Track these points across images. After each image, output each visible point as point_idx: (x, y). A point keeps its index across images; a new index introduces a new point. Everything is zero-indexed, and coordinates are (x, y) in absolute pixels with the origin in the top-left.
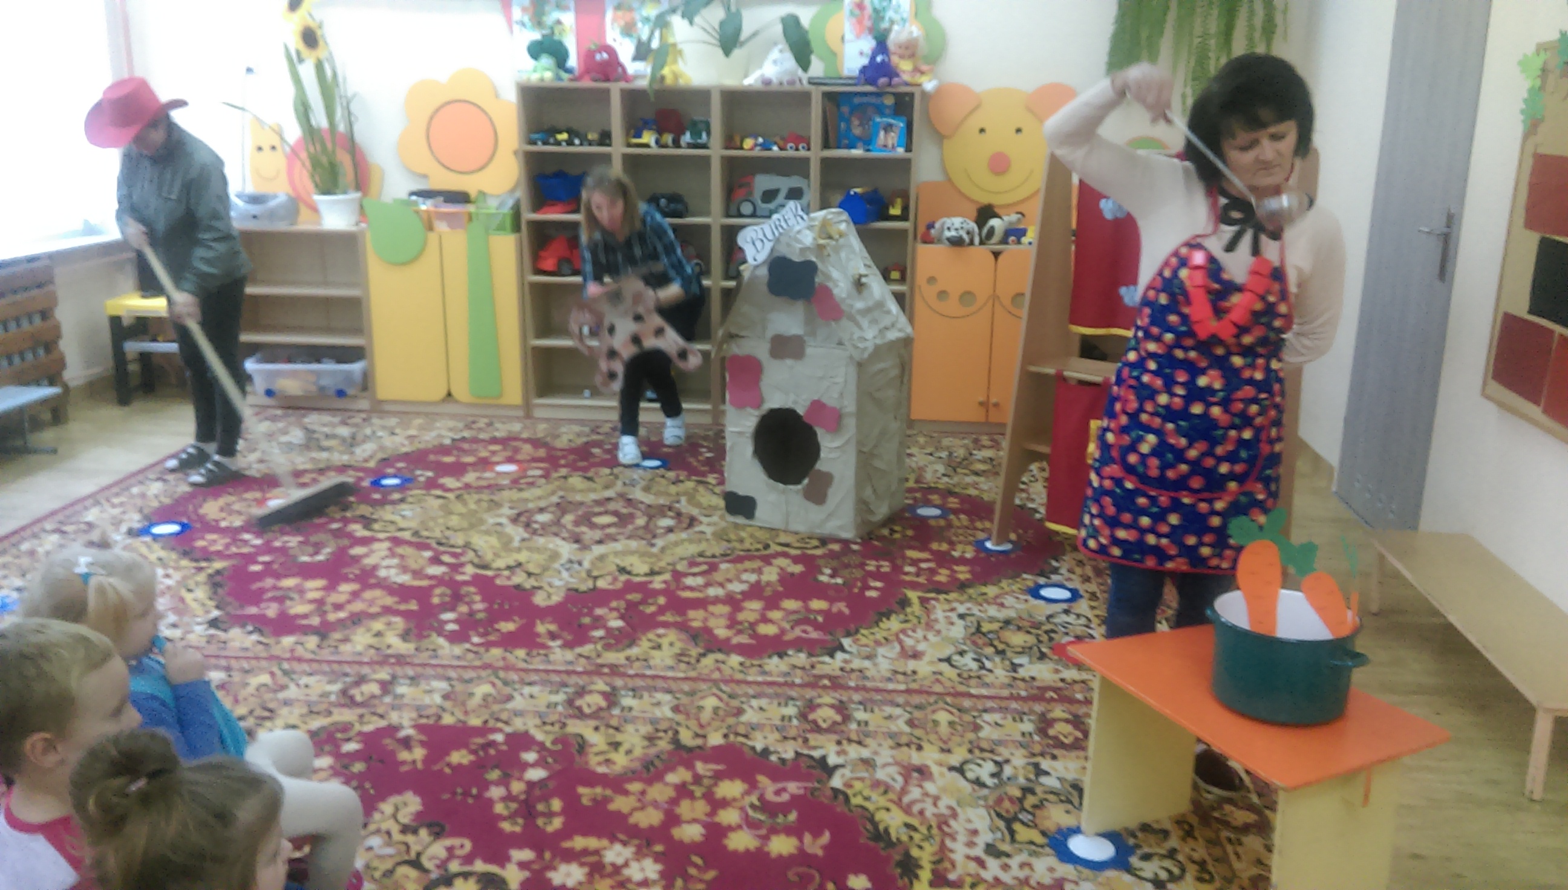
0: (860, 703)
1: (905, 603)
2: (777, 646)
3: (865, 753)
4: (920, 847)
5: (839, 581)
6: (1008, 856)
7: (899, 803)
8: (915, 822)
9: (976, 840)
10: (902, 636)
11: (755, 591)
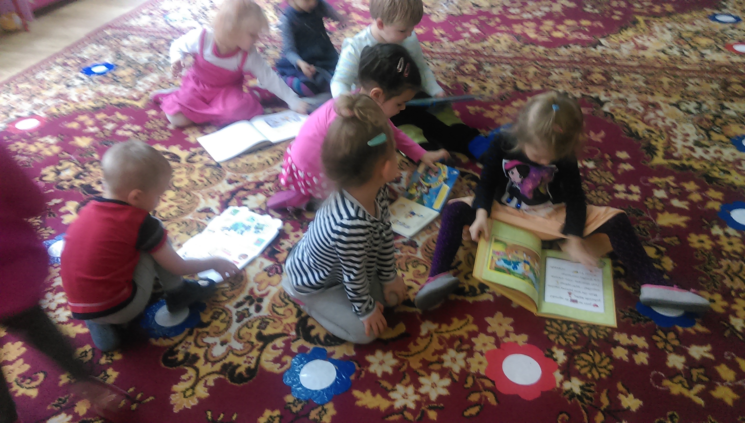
0: (617, 71)
1: (635, 22)
2: (565, 42)
3: (621, 96)
4: (656, 141)
5: (596, 11)
6: (708, 147)
7: (643, 121)
8: (652, 129)
9: (688, 138)
10: (635, 39)
11: (549, 16)
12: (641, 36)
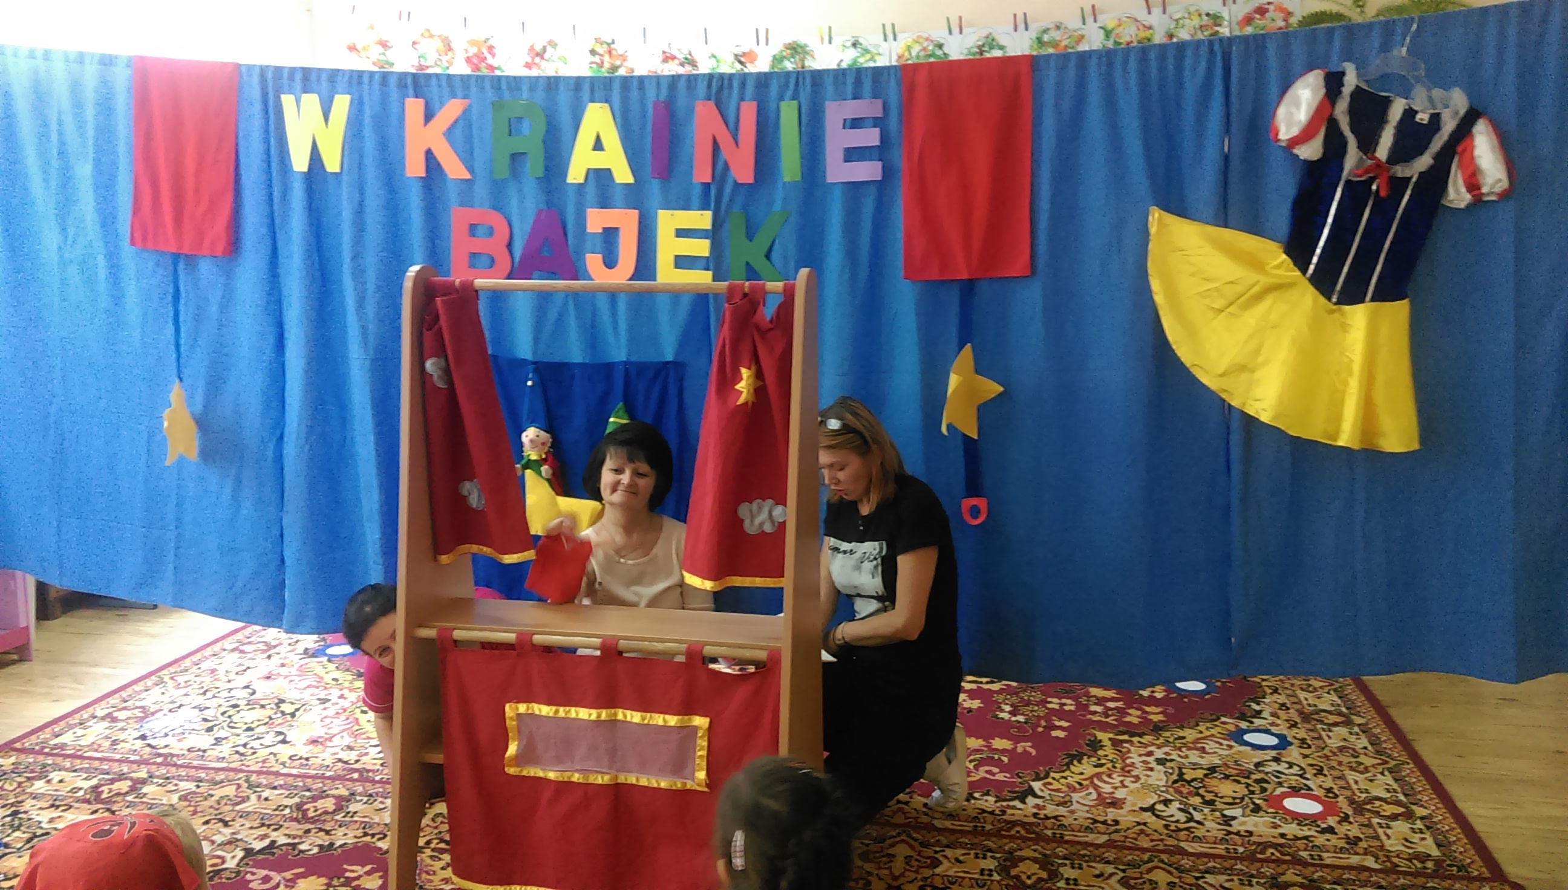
0: (1065, 858)
1: (1096, 745)
5: (1021, 718)
10: (1096, 781)
12: (1109, 776)
